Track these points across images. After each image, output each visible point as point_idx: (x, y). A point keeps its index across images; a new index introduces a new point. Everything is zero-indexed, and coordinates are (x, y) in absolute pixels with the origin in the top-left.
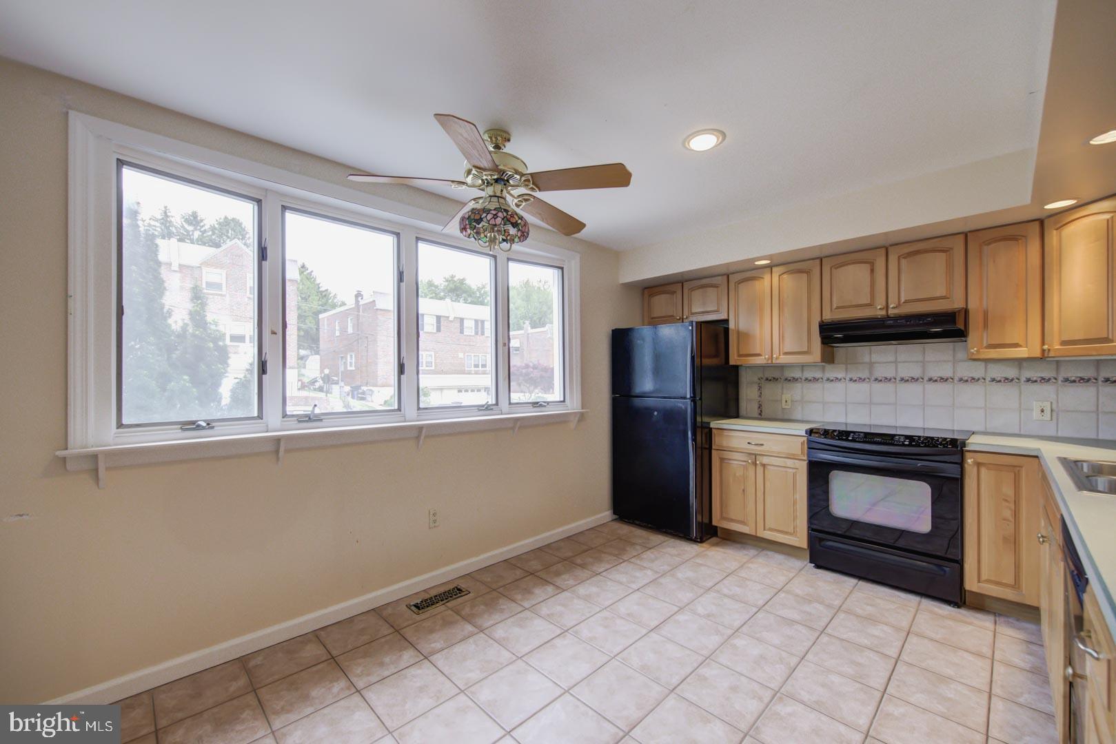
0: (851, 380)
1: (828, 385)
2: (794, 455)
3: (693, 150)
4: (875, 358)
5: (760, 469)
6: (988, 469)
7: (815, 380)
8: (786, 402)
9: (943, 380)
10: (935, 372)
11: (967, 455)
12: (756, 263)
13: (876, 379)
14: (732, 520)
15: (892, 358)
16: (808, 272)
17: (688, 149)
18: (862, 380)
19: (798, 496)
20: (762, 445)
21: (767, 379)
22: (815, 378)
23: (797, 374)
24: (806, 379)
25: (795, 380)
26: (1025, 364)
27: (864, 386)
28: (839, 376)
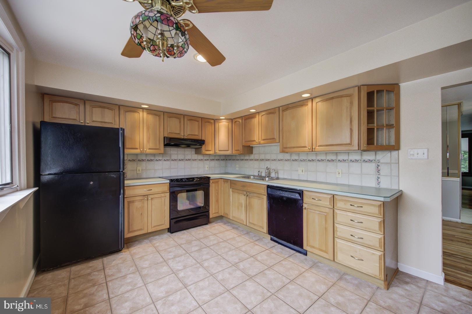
0: (164, 160)
1: (157, 162)
2: (164, 191)
3: (198, 61)
4: (172, 152)
5: (150, 201)
6: (214, 183)
7: (152, 160)
8: (139, 170)
9: (189, 160)
10: (187, 158)
11: (210, 180)
12: (142, 106)
13: (172, 160)
14: (135, 231)
15: (176, 153)
16: (159, 116)
17: (195, 59)
18: (168, 160)
19: (166, 208)
20: (151, 190)
21: (129, 160)
22: (151, 160)
23: (144, 158)
24: (148, 160)
25: (143, 160)
26: (205, 155)
27: (168, 162)
28: (160, 159)
